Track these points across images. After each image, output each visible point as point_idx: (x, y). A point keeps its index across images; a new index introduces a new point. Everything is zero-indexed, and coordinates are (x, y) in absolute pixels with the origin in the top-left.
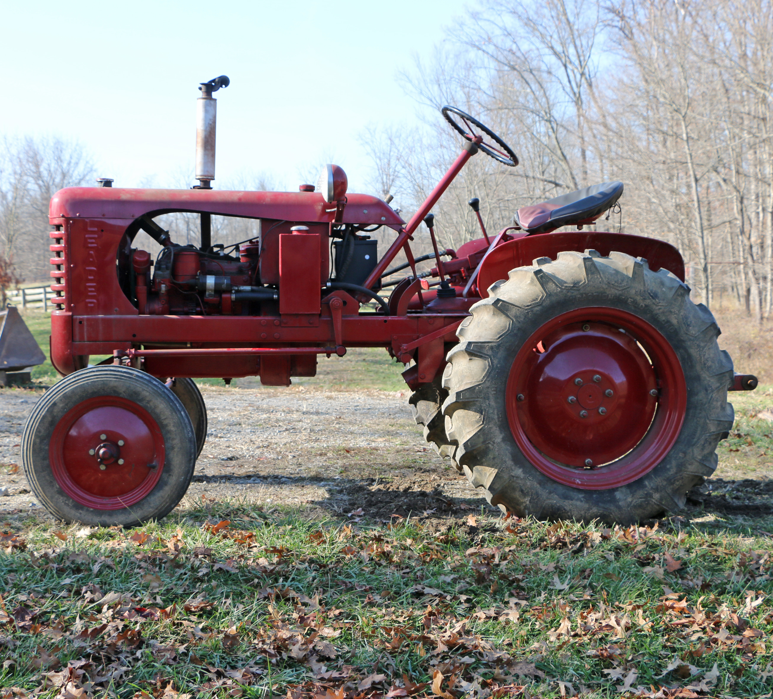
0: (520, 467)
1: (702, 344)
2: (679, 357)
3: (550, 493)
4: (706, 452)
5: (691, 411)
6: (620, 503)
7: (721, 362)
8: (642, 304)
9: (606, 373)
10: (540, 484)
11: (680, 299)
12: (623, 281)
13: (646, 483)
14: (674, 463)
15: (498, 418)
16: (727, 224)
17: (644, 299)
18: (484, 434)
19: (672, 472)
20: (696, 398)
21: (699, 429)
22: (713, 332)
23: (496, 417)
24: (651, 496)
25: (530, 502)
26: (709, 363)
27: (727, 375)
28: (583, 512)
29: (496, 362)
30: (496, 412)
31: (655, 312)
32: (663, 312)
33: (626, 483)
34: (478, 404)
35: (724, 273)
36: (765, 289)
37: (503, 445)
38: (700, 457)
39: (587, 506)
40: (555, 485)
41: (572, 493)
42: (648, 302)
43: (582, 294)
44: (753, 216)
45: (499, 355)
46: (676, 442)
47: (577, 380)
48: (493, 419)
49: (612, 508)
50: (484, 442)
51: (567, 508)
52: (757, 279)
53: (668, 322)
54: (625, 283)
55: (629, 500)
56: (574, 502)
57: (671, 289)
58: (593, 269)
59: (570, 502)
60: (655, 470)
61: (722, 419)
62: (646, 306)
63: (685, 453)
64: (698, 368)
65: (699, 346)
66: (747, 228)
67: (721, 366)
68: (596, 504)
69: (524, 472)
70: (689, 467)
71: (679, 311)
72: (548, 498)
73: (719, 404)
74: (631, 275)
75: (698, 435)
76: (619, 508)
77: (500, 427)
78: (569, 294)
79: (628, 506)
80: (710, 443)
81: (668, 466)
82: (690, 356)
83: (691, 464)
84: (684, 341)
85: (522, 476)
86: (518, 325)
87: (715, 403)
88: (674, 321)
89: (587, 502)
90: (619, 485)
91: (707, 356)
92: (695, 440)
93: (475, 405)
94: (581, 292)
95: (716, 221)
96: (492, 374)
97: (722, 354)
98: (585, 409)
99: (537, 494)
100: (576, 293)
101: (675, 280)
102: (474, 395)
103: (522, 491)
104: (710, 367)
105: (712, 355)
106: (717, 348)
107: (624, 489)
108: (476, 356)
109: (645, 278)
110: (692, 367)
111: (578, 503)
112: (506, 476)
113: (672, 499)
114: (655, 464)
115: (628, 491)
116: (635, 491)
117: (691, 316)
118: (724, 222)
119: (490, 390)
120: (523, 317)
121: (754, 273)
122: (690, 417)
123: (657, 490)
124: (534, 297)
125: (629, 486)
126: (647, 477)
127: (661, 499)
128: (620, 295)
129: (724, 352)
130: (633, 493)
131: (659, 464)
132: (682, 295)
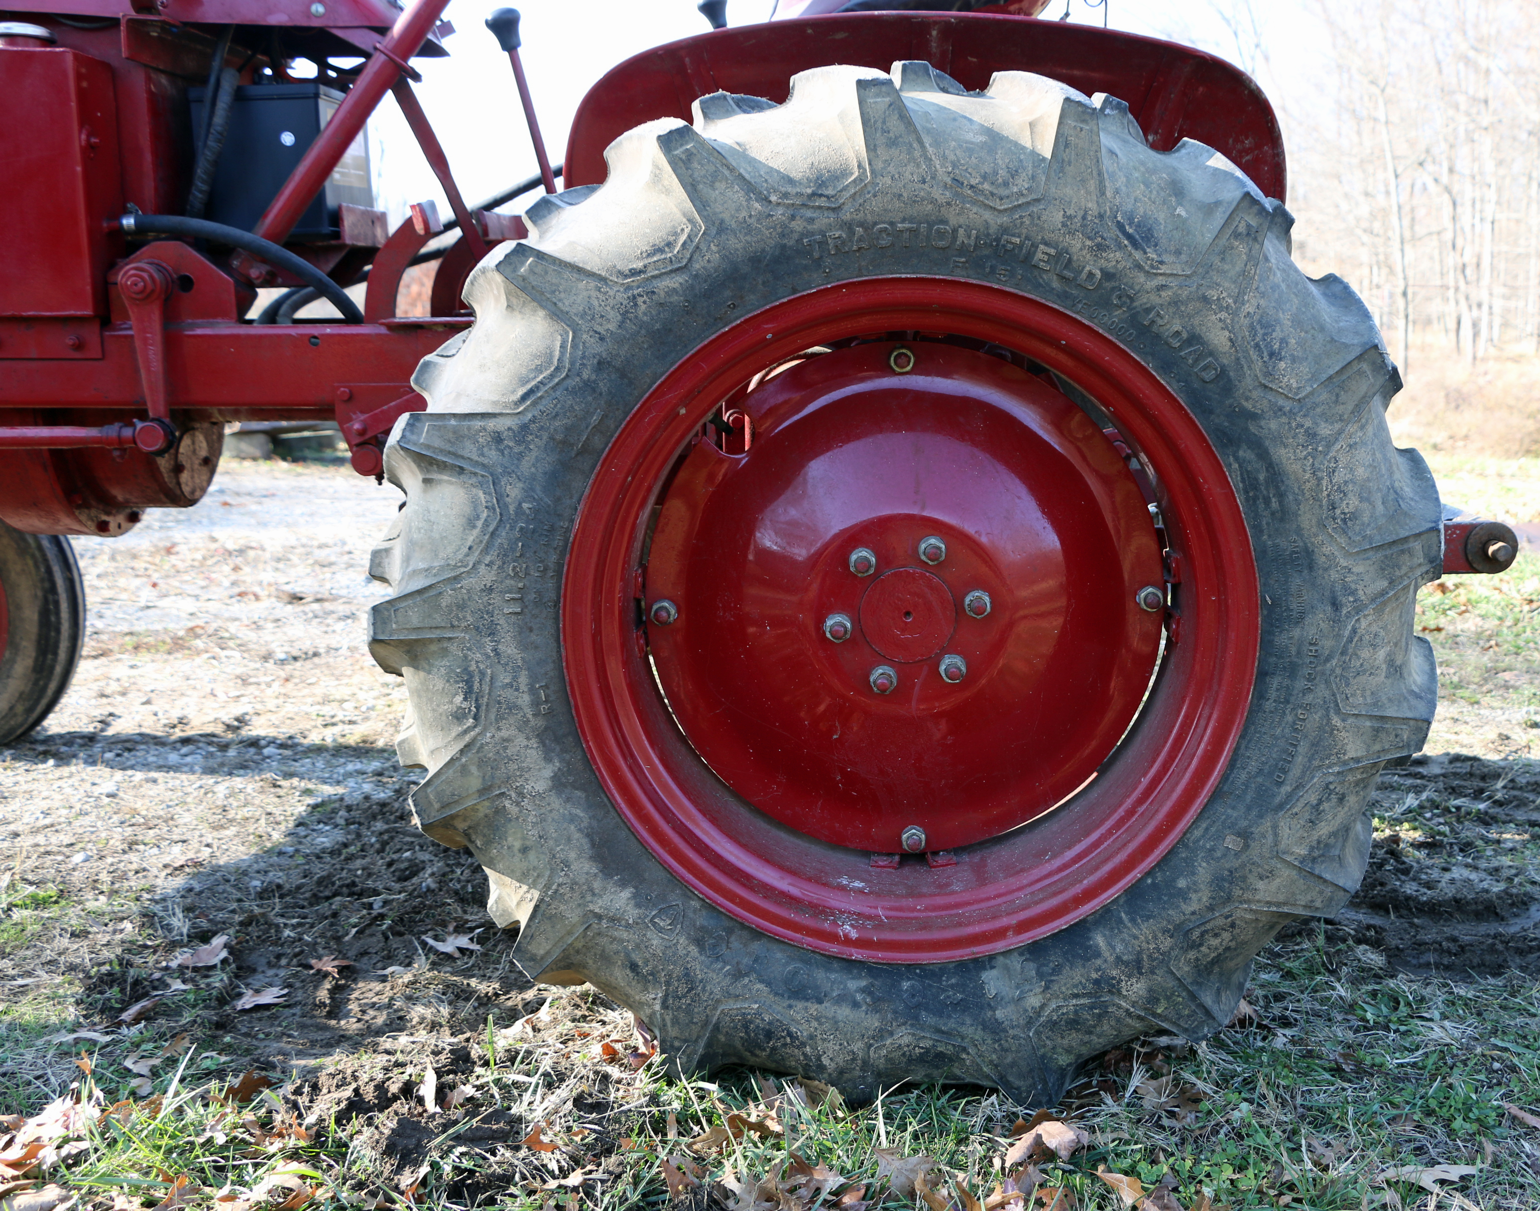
0: (623, 884)
1: (1325, 430)
2: (1234, 479)
3: (738, 975)
4: (1324, 829)
5: (1275, 682)
6: (999, 1014)
7: (1398, 496)
8: (1093, 266)
9: (970, 529)
10: (699, 943)
11: (1241, 248)
12: (1014, 174)
13: (1099, 940)
14: (1204, 871)
15: (536, 703)
16: (1435, 237)
17: (1101, 247)
18: (482, 763)
19: (1197, 901)
20: (1296, 632)
21: (1303, 748)
22: (1368, 382)
23: (525, 699)
24: (1115, 989)
25: (665, 1006)
26: (1352, 503)
27: (1417, 546)
28: (858, 1047)
29: (514, 491)
30: (523, 680)
31: (1143, 300)
32: (1175, 303)
33: (1027, 938)
34: (453, 648)
35: (1428, 299)
36: (1480, 319)
37: (556, 802)
38: (1302, 851)
39: (874, 1022)
40: (756, 946)
41: (822, 977)
42: (1114, 259)
43: (849, 226)
44: (1468, 229)
45: (526, 466)
46: (1216, 795)
47: (861, 554)
48: (513, 707)
49: (970, 1030)
50: (484, 791)
51: (802, 1030)
52: (1470, 307)
53: (1194, 339)
54: (1022, 183)
55: (1034, 1001)
56: (828, 1009)
57: (1209, 209)
58: (895, 125)
59: (814, 1008)
60: (1134, 893)
61: (1391, 712)
62: (1108, 275)
63: (1245, 835)
64: (1307, 519)
65: (1311, 435)
66: (1460, 242)
67: (1397, 512)
68: (911, 1015)
69: (639, 900)
70: (1260, 885)
71: (1239, 299)
72: (728, 995)
73: (1382, 654)
74: (1046, 149)
75: (1295, 772)
76: (995, 1029)
77: (541, 736)
78: (798, 225)
79: (1030, 1023)
80: (1342, 799)
81: (1182, 883)
82: (1275, 474)
83: (1270, 875)
84: (1254, 416)
85: (632, 914)
86: (596, 348)
87: (1365, 653)
88: (1219, 339)
89: (875, 1008)
90: (1000, 946)
91: (1340, 476)
92: (1286, 789)
93: (445, 652)
94: (847, 215)
95: (1420, 230)
96: (502, 539)
97: (1402, 463)
98: (890, 662)
99: (688, 977)
100: (823, 221)
101: (1232, 175)
102: (438, 619)
103: (634, 967)
104: (1354, 516)
105: (1361, 472)
106: (1386, 441)
107: (1016, 963)
108: (443, 467)
109: (1107, 163)
110: (1284, 515)
111: (844, 1012)
112: (572, 915)
113: (1193, 997)
114: (1136, 874)
115: (1031, 969)
116: (1057, 970)
117: (1285, 318)
118: (1430, 234)
119: (496, 599)
120: (614, 317)
121: (1467, 298)
122: (1269, 705)
123: (1136, 967)
124: (658, 237)
125: (1035, 950)
126: (1105, 916)
127: (1153, 998)
128: (1005, 230)
129: (1411, 455)
130: (1047, 979)
131: (1149, 873)
132: (1252, 236)
